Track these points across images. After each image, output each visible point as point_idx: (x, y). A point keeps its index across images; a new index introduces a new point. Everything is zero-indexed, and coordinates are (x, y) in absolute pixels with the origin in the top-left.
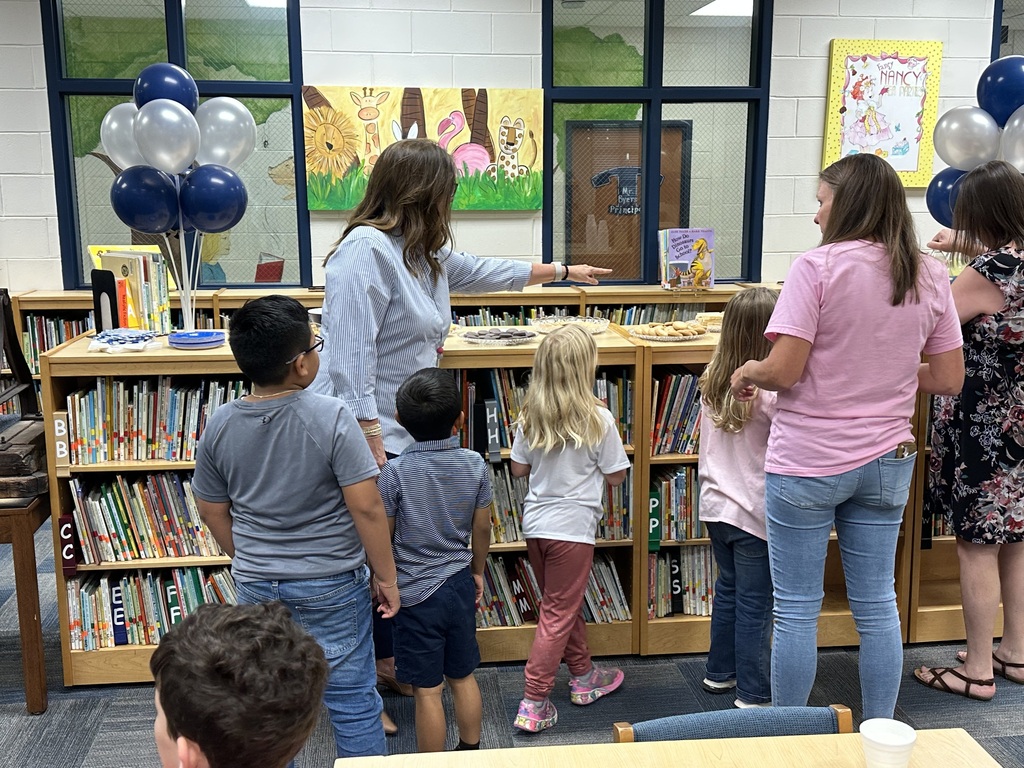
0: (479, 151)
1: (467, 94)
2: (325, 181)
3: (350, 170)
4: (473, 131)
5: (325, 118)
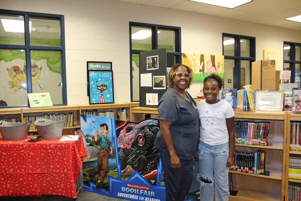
0: (213, 68)
1: (211, 56)
4: (213, 64)
5: (187, 60)
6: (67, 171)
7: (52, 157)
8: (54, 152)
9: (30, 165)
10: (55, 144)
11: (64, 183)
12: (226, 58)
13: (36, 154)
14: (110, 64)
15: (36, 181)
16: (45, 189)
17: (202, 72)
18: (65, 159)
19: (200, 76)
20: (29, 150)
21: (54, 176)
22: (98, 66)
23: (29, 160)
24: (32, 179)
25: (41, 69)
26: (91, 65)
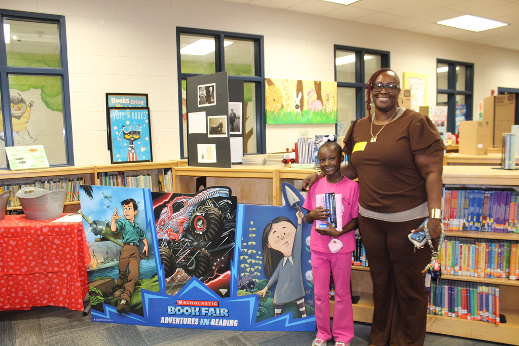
0: (319, 102)
1: (316, 82)
2: (273, 113)
3: (280, 109)
4: (318, 95)
5: (273, 90)
6: (71, 269)
7: (45, 247)
8: (49, 239)
9: (10, 262)
10: (50, 227)
11: (66, 288)
12: (340, 85)
13: (20, 243)
14: (145, 97)
15: (20, 288)
16: (37, 298)
17: (299, 110)
18: (67, 250)
19: (296, 116)
20: (8, 237)
21: (49, 278)
22: (124, 101)
23: (9, 253)
24: (14, 283)
25: (31, 105)
26: (112, 99)
